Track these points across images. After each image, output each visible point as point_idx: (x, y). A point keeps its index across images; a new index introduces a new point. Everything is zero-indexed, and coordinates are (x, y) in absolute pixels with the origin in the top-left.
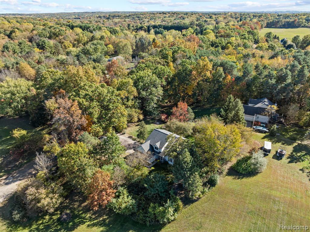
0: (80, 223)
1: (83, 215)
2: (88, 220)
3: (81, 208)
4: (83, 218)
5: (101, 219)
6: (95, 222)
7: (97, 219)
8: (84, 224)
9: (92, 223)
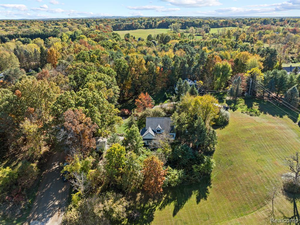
0: (152, 212)
1: (147, 206)
2: (155, 206)
3: (138, 203)
4: (149, 208)
5: (164, 199)
6: (162, 203)
7: (161, 201)
8: (155, 210)
9: (160, 205)
